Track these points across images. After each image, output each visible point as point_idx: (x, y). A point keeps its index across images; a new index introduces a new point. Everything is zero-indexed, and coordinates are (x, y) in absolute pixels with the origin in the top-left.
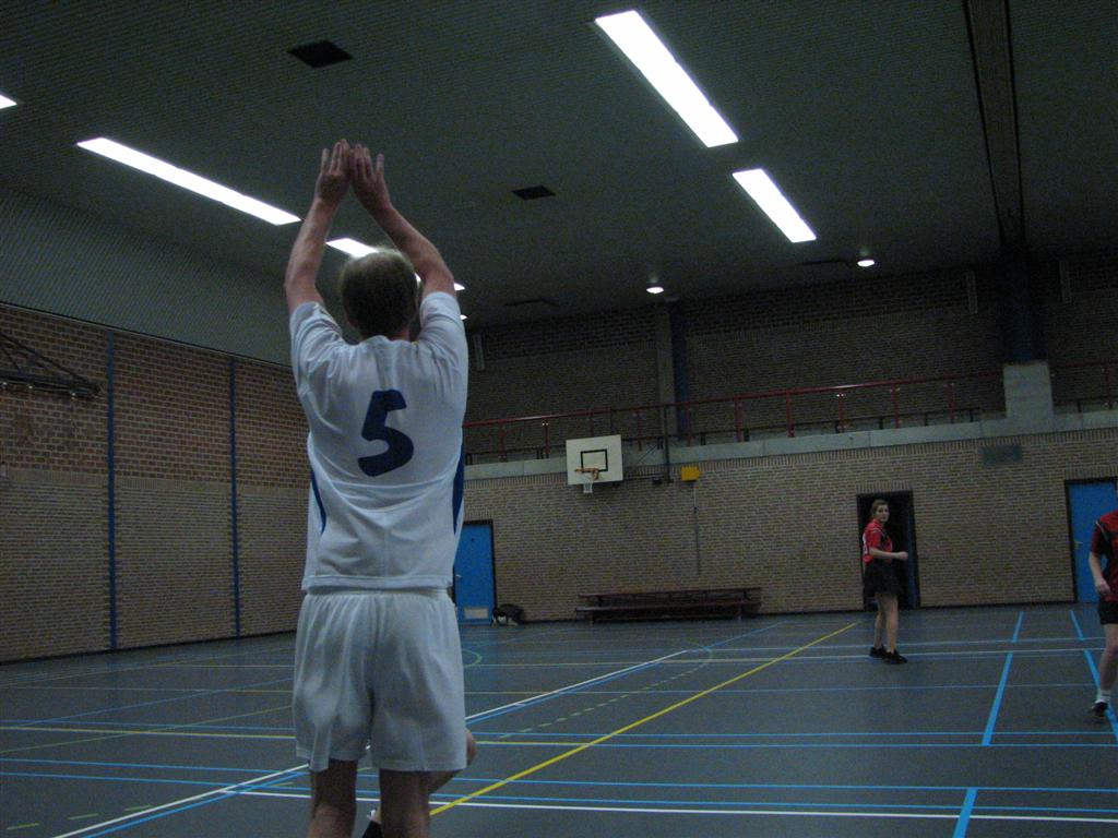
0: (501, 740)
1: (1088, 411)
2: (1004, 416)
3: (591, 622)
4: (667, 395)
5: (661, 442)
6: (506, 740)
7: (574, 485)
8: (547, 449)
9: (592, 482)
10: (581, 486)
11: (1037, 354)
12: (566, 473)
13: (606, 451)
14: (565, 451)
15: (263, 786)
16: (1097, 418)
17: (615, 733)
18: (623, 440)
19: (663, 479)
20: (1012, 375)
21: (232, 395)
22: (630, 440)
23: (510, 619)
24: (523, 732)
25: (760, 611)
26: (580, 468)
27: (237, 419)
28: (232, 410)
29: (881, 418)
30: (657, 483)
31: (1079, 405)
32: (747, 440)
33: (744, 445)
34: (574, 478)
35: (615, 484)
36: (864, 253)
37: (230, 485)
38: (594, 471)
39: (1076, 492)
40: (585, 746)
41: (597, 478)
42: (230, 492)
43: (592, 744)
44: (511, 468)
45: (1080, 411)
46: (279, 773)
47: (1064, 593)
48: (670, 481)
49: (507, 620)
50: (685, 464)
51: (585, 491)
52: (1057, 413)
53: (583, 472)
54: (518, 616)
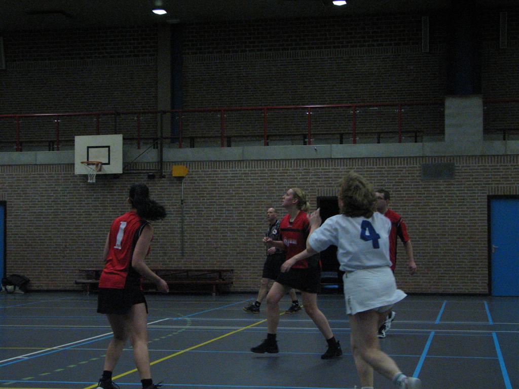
1: (513, 139)
2: (443, 140)
4: (164, 102)
5: (157, 142)
7: (81, 176)
8: (59, 142)
9: (95, 173)
10: (85, 177)
11: (474, 90)
12: (73, 164)
13: (109, 147)
14: (73, 145)
18: (124, 139)
19: (156, 174)
20: (453, 106)
22: (131, 139)
23: (17, 288)
24: (26, 380)
25: (232, 289)
26: (85, 160)
29: (342, 135)
30: (151, 177)
31: (504, 133)
32: (229, 146)
34: (80, 169)
35: (115, 176)
38: (99, 165)
39: (497, 205)
41: (100, 170)
44: (26, 157)
45: (504, 140)
47: (481, 288)
48: (162, 176)
49: (15, 289)
50: (176, 163)
51: (89, 181)
52: (485, 139)
53: (88, 164)
54: (24, 285)
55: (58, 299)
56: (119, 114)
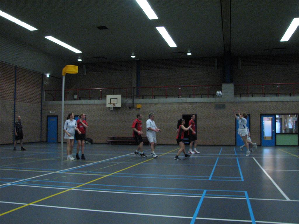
0: (84, 173)
1: (243, 97)
2: (221, 97)
3: (110, 144)
4: (134, 85)
5: (132, 97)
6: (86, 173)
8: (101, 97)
9: (113, 107)
10: (110, 108)
11: (231, 81)
12: (106, 104)
13: (117, 99)
14: (106, 98)
15: (19, 183)
16: (244, 99)
17: (115, 173)
18: (122, 96)
19: (132, 107)
20: (224, 86)
21: (15, 77)
22: (124, 96)
24: (90, 171)
26: (110, 103)
27: (16, 84)
28: (15, 81)
29: (190, 95)
30: (130, 108)
31: (240, 95)
32: (155, 98)
33: (153, 100)
34: (108, 106)
35: (119, 108)
36: (189, 51)
37: (14, 102)
38: (114, 104)
40: (106, 176)
42: (14, 104)
43: (109, 175)
44: (92, 102)
45: (240, 97)
46: (23, 180)
47: (233, 143)
48: (133, 108)
49: (88, 142)
50: (138, 104)
51: (111, 109)
52: (235, 97)
53: (111, 104)
54: (91, 141)
55: (102, 146)
56: (120, 88)
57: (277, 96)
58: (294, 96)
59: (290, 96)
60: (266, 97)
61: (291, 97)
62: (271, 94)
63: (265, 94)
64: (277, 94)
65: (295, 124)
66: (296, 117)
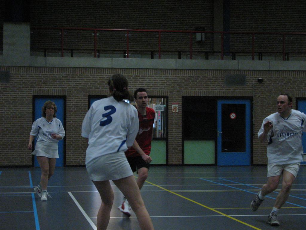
2: (1, 54)
16: (54, 60)
20: (8, 29)
31: (45, 52)
45: (45, 56)
47: (27, 161)
52: (32, 55)
57: (125, 57)
58: (160, 58)
59: (152, 58)
60: (100, 58)
61: (154, 60)
62: (113, 53)
63: (99, 51)
64: (125, 52)
65: (160, 119)
66: (164, 104)
